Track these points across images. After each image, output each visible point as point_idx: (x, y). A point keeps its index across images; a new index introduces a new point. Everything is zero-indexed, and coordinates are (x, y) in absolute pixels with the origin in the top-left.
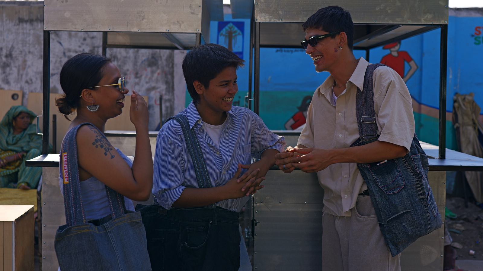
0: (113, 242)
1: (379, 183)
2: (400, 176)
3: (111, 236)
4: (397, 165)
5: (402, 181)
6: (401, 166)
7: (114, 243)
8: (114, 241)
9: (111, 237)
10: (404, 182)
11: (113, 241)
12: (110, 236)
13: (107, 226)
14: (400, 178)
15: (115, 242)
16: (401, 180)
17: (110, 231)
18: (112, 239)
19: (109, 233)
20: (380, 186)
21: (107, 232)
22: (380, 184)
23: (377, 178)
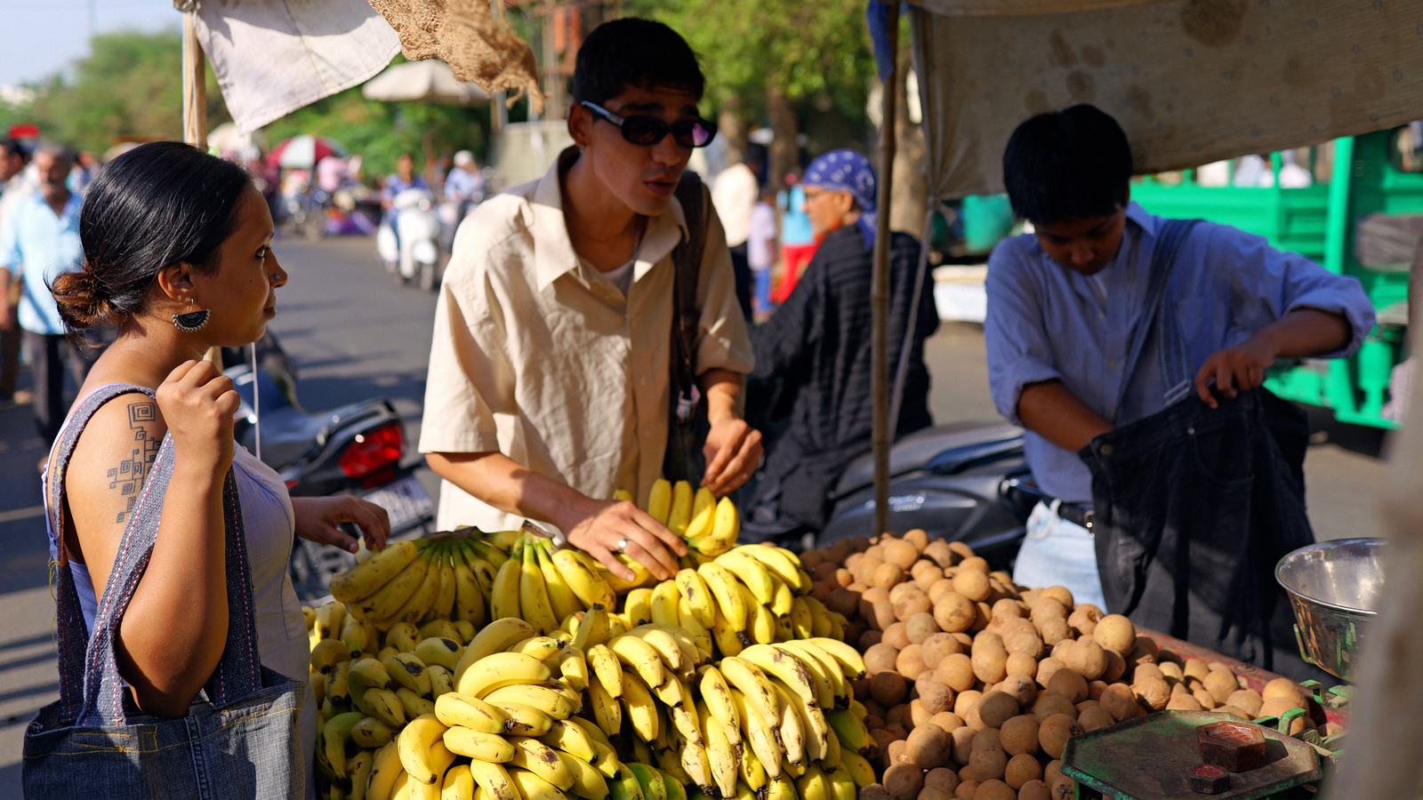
0: (201, 784)
3: (201, 763)
7: (204, 786)
8: (207, 783)
9: (198, 765)
11: (204, 781)
12: (195, 762)
13: (194, 728)
15: (210, 784)
17: (200, 746)
18: (200, 773)
19: (195, 750)
21: (189, 744)
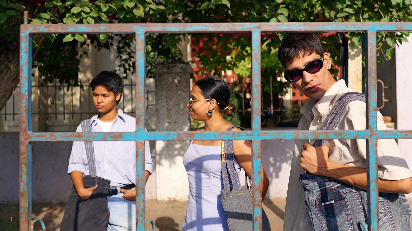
1: (323, 225)
2: (348, 221)
4: (347, 207)
5: (349, 227)
6: (353, 208)
10: (352, 228)
14: (347, 223)
16: (348, 225)
20: (323, 228)
22: (324, 227)
23: (322, 219)
